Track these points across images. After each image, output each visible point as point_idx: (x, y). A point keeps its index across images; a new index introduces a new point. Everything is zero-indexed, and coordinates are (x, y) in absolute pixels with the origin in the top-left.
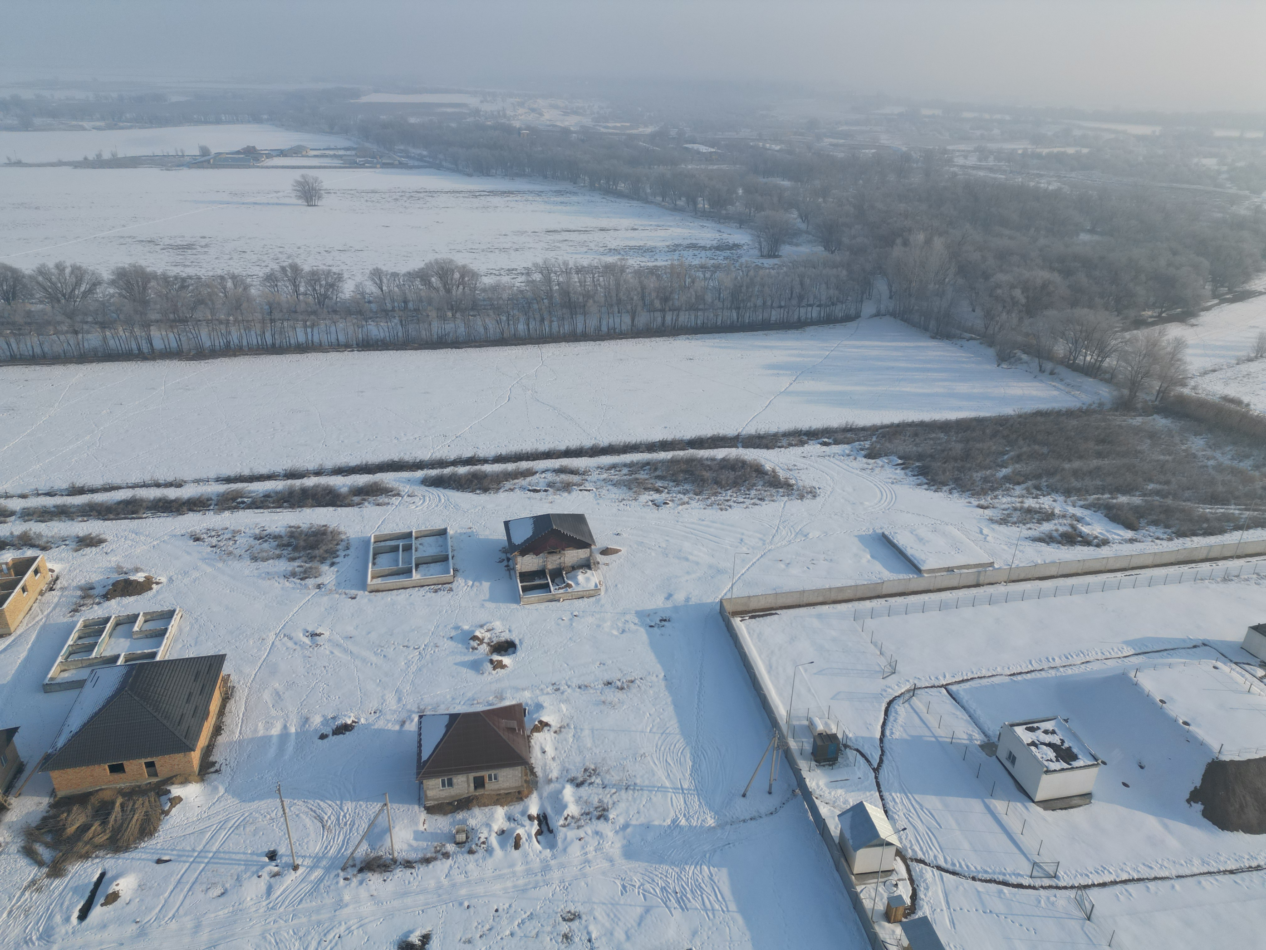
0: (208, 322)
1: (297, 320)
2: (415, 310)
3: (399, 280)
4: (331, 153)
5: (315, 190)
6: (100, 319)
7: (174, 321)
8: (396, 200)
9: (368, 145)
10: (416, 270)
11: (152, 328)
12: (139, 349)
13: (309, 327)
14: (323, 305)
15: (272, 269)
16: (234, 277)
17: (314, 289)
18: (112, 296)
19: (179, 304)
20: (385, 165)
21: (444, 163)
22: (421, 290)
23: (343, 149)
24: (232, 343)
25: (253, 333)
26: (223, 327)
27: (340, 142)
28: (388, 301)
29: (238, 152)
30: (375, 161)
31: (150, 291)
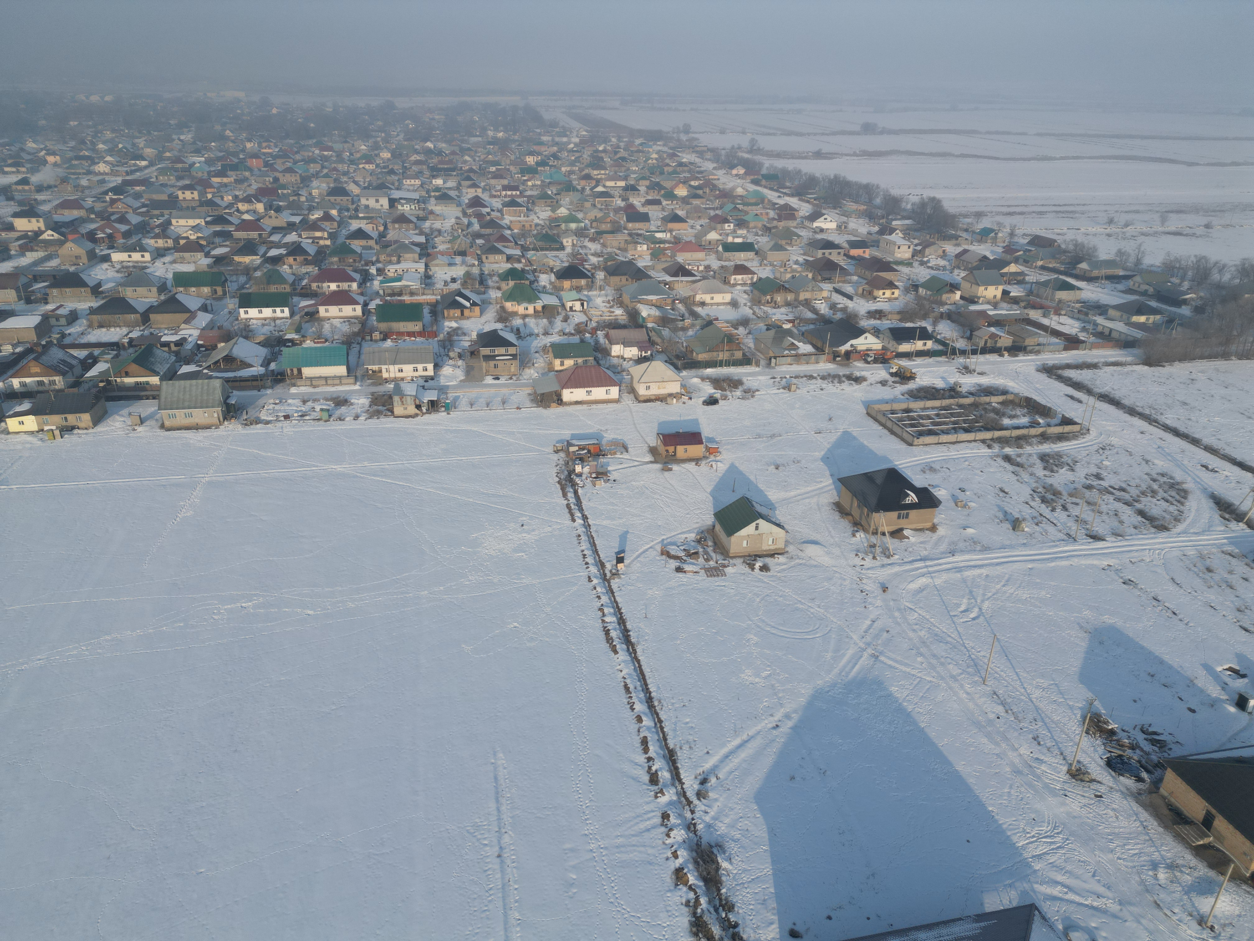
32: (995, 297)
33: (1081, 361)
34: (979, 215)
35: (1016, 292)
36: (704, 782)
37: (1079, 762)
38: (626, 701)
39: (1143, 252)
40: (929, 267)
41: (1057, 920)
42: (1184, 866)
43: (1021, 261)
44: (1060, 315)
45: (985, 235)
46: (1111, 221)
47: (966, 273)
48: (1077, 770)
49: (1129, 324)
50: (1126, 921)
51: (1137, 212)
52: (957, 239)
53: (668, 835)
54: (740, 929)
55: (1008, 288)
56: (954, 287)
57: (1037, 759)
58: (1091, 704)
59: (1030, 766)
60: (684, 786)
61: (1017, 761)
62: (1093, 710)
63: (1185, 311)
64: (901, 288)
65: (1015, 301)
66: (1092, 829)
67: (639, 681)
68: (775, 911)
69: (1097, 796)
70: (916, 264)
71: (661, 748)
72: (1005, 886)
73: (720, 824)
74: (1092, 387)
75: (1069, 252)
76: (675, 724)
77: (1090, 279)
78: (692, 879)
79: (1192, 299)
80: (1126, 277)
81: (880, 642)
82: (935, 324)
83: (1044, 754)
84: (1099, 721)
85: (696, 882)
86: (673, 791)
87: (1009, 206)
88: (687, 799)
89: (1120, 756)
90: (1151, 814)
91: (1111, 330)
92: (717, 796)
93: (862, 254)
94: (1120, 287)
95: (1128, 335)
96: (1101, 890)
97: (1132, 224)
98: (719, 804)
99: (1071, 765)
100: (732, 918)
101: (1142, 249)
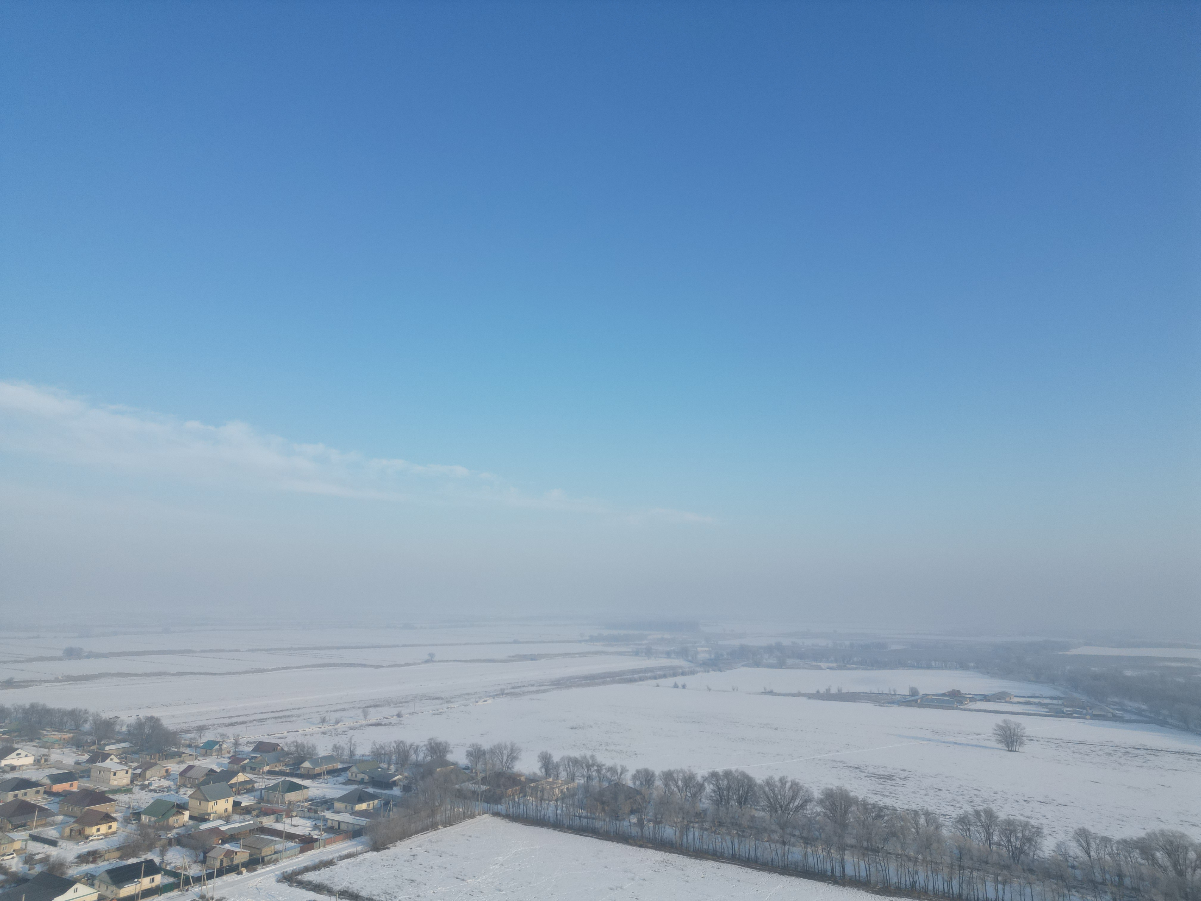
0: (898, 856)
1: (988, 872)
2: (1133, 889)
3: (1111, 847)
4: (1036, 700)
5: (1017, 736)
6: (805, 834)
7: (867, 849)
8: (1109, 754)
9: (1076, 695)
10: (1135, 838)
11: (847, 852)
12: (832, 872)
13: (1000, 882)
14: (1018, 860)
15: (965, 811)
16: (927, 814)
17: (1009, 841)
18: (818, 814)
19: (874, 833)
20: (1095, 717)
21: (1169, 720)
22: (1142, 865)
23: (1048, 697)
24: (918, 884)
25: (940, 877)
26: (911, 864)
27: (1047, 691)
28: (1097, 870)
29: (944, 695)
30: (1084, 711)
31: (850, 815)
32: (226, 810)
33: (317, 861)
34: (201, 729)
35: (246, 801)
39: (354, 745)
40: (151, 791)
43: (248, 769)
44: (292, 817)
45: (209, 748)
46: (323, 721)
47: (194, 790)
49: (354, 813)
51: (344, 710)
52: (180, 756)
55: (239, 798)
56: (181, 807)
63: (396, 791)
64: (120, 820)
65: (247, 811)
70: (136, 789)
74: (332, 886)
75: (291, 754)
77: (314, 777)
79: (399, 779)
80: (344, 770)
82: (163, 853)
87: (230, 717)
91: (339, 822)
93: (68, 788)
94: (341, 779)
95: (354, 825)
97: (341, 721)
101: (353, 742)
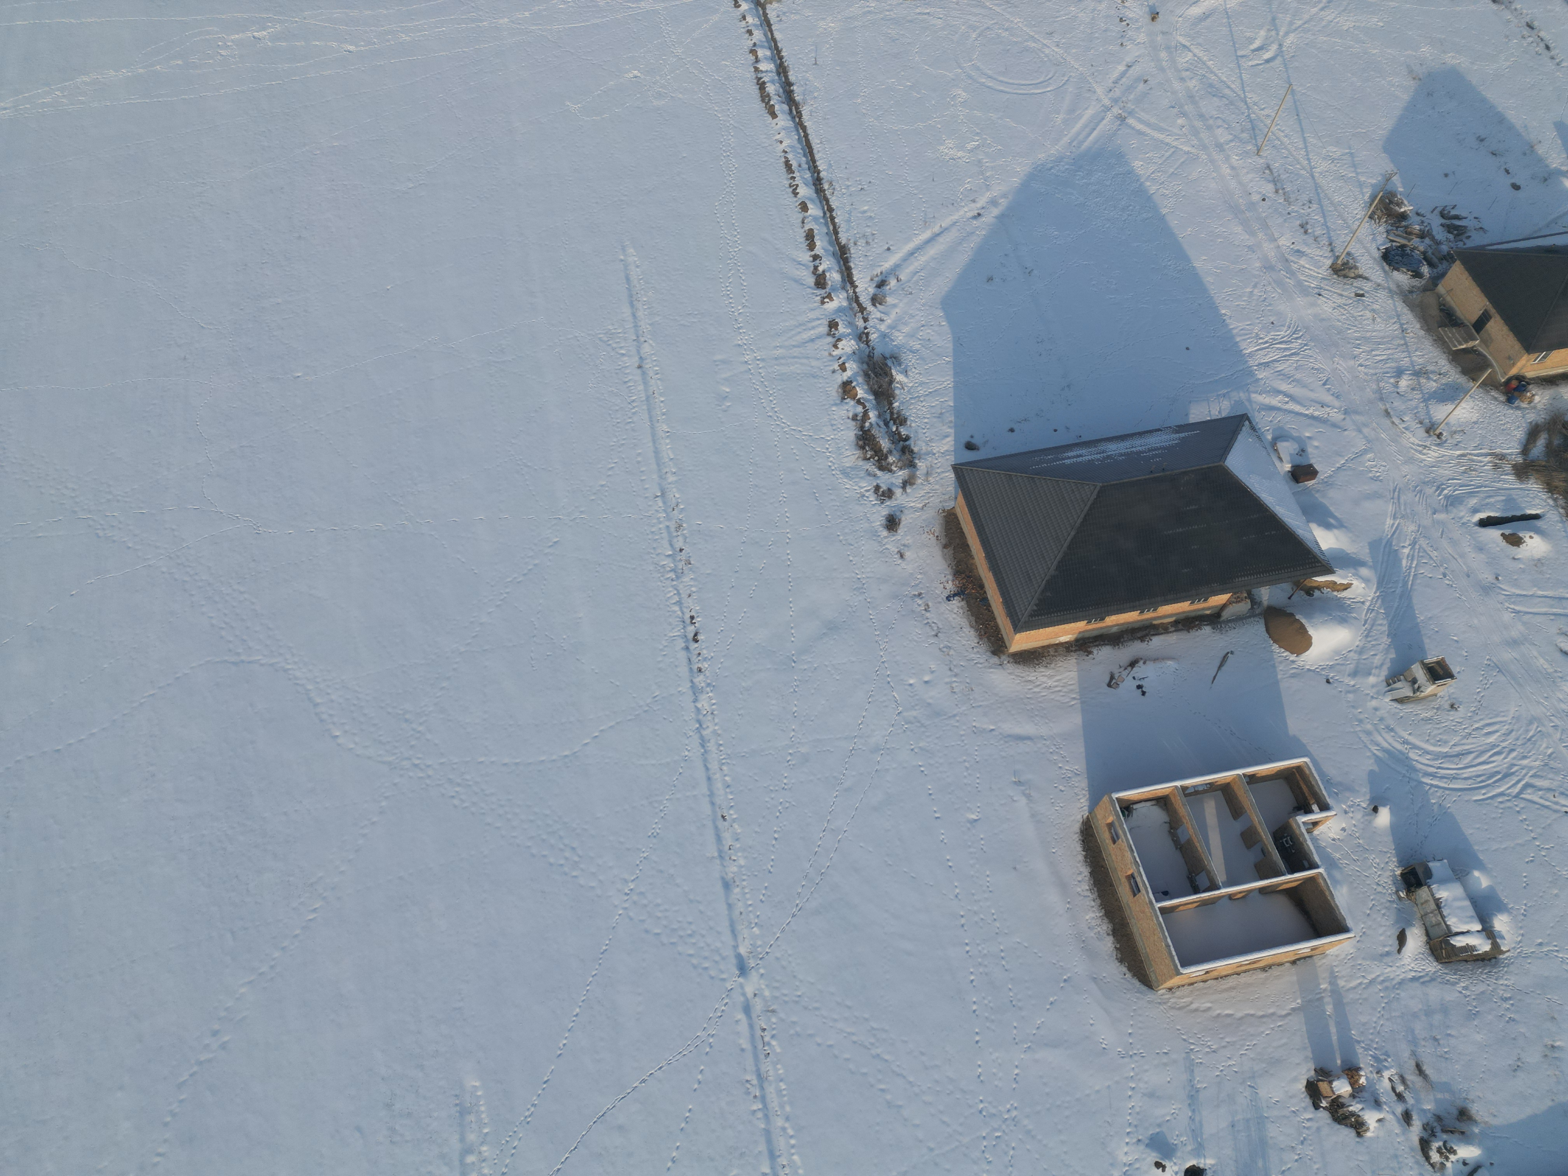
36: (881, 284)
37: (1349, 254)
38: (787, 183)
41: (1268, 430)
42: (1433, 372)
48: (1344, 264)
50: (1345, 430)
53: (835, 346)
54: (911, 442)
57: (1298, 251)
58: (1388, 179)
59: (1287, 260)
60: (857, 290)
61: (1272, 254)
62: (1389, 188)
66: (1339, 333)
67: (805, 155)
68: (952, 425)
69: (1357, 295)
71: (830, 243)
72: (1218, 396)
73: (897, 334)
76: (850, 213)
78: (861, 393)
81: (1132, 97)
83: (1307, 245)
84: (1391, 202)
85: (866, 396)
86: (843, 295)
88: (860, 305)
89: (1403, 246)
90: (1416, 316)
92: (897, 301)
96: (1328, 398)
98: (897, 310)
99: (1338, 257)
100: (903, 431)
